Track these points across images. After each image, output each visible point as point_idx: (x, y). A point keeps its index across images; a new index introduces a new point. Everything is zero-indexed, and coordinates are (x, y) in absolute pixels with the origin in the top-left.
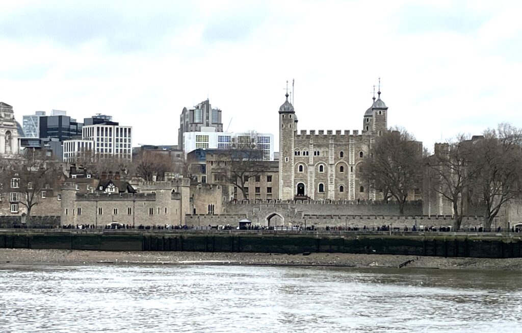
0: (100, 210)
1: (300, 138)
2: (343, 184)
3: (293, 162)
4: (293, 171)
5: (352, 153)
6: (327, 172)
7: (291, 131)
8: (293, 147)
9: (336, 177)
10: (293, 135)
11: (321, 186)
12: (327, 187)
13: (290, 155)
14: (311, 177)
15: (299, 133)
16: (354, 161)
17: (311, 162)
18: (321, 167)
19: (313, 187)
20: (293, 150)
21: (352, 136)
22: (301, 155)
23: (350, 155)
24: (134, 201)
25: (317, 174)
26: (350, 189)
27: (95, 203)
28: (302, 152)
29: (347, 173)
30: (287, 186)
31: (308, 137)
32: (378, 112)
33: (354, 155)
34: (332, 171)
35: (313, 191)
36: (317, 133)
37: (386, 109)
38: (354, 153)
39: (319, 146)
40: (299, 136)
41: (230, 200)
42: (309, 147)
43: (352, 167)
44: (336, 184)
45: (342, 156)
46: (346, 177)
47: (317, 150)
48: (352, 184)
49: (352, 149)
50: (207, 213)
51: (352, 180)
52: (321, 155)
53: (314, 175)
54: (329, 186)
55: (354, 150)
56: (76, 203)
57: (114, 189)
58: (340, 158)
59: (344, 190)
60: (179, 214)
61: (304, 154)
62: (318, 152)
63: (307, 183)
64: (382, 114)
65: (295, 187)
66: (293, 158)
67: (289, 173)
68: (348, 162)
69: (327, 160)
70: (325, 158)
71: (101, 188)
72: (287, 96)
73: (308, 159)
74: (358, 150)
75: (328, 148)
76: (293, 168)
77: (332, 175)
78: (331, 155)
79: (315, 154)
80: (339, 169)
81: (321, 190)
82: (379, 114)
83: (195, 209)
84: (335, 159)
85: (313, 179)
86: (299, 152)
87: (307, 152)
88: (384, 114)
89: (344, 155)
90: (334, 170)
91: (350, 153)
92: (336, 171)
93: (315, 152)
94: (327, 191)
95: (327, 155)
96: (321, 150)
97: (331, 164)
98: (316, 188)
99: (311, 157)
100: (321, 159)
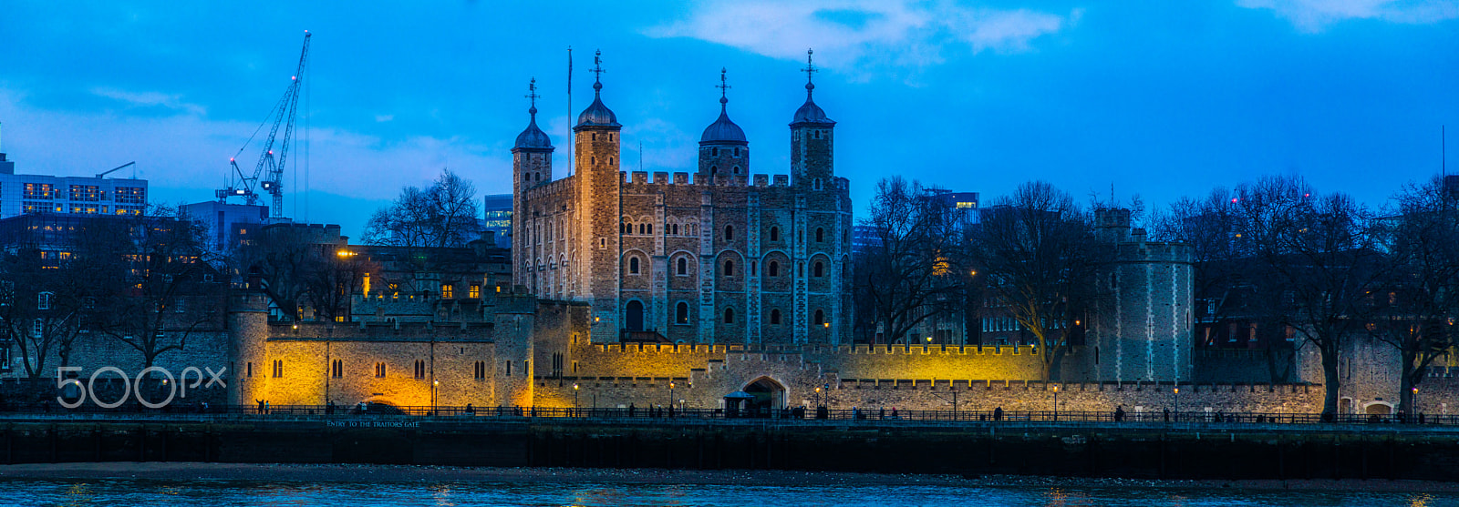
0: (338, 365)
1: (633, 193)
2: (733, 303)
3: (617, 250)
4: (617, 272)
5: (754, 230)
6: (695, 275)
7: (612, 173)
8: (616, 212)
9: (717, 287)
10: (618, 182)
11: (683, 307)
12: (695, 311)
13: (611, 232)
14: (658, 286)
15: (629, 176)
16: (758, 250)
17: (659, 249)
18: (682, 262)
19: (665, 312)
20: (616, 218)
21: (752, 188)
22: (635, 234)
23: (750, 233)
24: (433, 344)
25: (672, 279)
26: (749, 316)
27: (323, 345)
28: (636, 224)
29: (741, 279)
30: (606, 308)
31: (652, 189)
32: (813, 132)
33: (758, 234)
34: (705, 272)
35: (664, 318)
36: (672, 180)
37: (831, 125)
38: (758, 229)
39: (679, 212)
40: (630, 186)
42: (652, 214)
43: (754, 263)
44: (718, 301)
45: (729, 236)
46: (740, 288)
47: (673, 219)
48: (754, 305)
49: (754, 221)
50: (551, 373)
51: (754, 295)
52: (681, 233)
53: (664, 280)
54: (700, 308)
55: (758, 223)
56: (268, 345)
58: (724, 241)
59: (735, 317)
61: (642, 231)
62: (675, 226)
63: (648, 299)
64: (821, 136)
65: (621, 311)
66: (617, 240)
67: (607, 276)
68: (745, 251)
69: (694, 245)
70: (690, 240)
73: (651, 242)
74: (768, 222)
75: (700, 216)
76: (617, 263)
77: (707, 283)
78: (705, 232)
79: (668, 231)
80: (723, 270)
81: (683, 317)
82: (813, 137)
84: (714, 244)
85: (664, 292)
86: (630, 225)
87: (650, 226)
88: (826, 137)
89: (735, 234)
90: (711, 270)
91: (750, 228)
92: (717, 274)
93: (668, 226)
94: (695, 318)
95: (695, 233)
96: (682, 222)
97: (706, 257)
98: (670, 315)
99: (658, 237)
100: (682, 243)
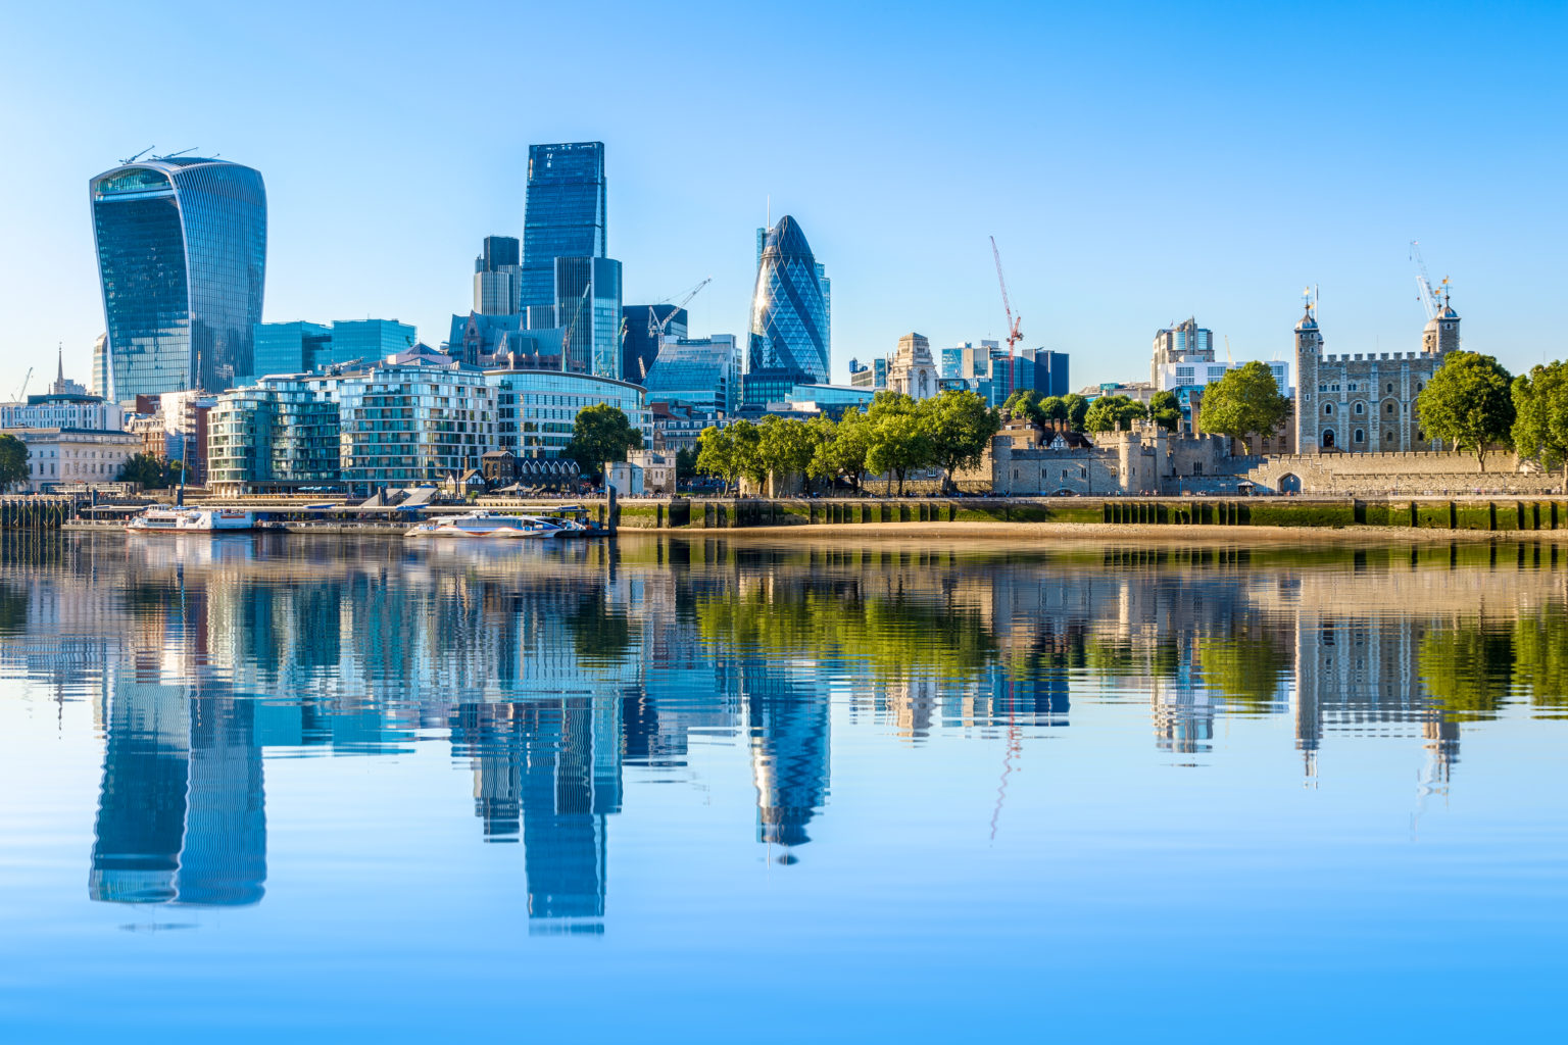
0: (1044, 473)
1: (1327, 368)
2: (1393, 429)
3: (1316, 401)
4: (1317, 414)
5: (1406, 386)
6: (1367, 414)
7: (1313, 357)
8: (1316, 380)
9: (1382, 420)
10: (1316, 362)
11: (1359, 433)
12: (1367, 434)
13: (1313, 391)
14: (1344, 421)
15: (1325, 359)
16: (1408, 397)
17: (1344, 399)
18: (1359, 406)
19: (1347, 435)
20: (1316, 383)
21: (1405, 361)
22: (1329, 391)
23: (1403, 388)
24: (1090, 459)
25: (1352, 418)
26: (1402, 437)
27: (1037, 462)
28: (1329, 385)
29: (1398, 414)
30: (1309, 434)
31: (1339, 365)
32: (1446, 325)
33: (1408, 388)
34: (1374, 412)
35: (1347, 440)
36: (1352, 359)
37: (1458, 320)
38: (1408, 385)
39: (1357, 377)
40: (1325, 363)
41: (1224, 455)
42: (1339, 379)
43: (1405, 406)
44: (1382, 428)
45: (1390, 390)
46: (1397, 420)
47: (1354, 381)
48: (1405, 430)
49: (1405, 380)
50: (1192, 473)
51: (1405, 424)
52: (1359, 389)
53: (1348, 417)
54: (1371, 433)
55: (1408, 381)
56: (1011, 463)
57: (1062, 444)
58: (1386, 393)
59: (1394, 437)
60: (1152, 475)
61: (1333, 389)
62: (1355, 386)
63: (1337, 429)
64: (1451, 327)
65: (1319, 436)
66: (1316, 395)
67: (1311, 416)
68: (1400, 398)
69: (1367, 396)
70: (1364, 393)
71: (1045, 442)
72: (1308, 307)
73: (1339, 395)
74: (1415, 380)
75: (1370, 380)
76: (1317, 408)
77: (1375, 418)
78: (1373, 388)
79: (1350, 389)
80: (1385, 408)
81: (1359, 438)
82: (1446, 328)
83: (1175, 469)
84: (1380, 395)
85: (1347, 424)
86: (1325, 386)
87: (1338, 386)
88: (1455, 328)
89: (1394, 388)
90: (1378, 410)
91: (1403, 385)
92: (1382, 412)
93: (1350, 386)
94: (1368, 440)
95: (1367, 389)
96: (1358, 383)
97: (1374, 402)
98: (1351, 436)
99: (1344, 392)
100: (1359, 395)
